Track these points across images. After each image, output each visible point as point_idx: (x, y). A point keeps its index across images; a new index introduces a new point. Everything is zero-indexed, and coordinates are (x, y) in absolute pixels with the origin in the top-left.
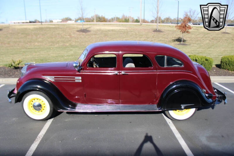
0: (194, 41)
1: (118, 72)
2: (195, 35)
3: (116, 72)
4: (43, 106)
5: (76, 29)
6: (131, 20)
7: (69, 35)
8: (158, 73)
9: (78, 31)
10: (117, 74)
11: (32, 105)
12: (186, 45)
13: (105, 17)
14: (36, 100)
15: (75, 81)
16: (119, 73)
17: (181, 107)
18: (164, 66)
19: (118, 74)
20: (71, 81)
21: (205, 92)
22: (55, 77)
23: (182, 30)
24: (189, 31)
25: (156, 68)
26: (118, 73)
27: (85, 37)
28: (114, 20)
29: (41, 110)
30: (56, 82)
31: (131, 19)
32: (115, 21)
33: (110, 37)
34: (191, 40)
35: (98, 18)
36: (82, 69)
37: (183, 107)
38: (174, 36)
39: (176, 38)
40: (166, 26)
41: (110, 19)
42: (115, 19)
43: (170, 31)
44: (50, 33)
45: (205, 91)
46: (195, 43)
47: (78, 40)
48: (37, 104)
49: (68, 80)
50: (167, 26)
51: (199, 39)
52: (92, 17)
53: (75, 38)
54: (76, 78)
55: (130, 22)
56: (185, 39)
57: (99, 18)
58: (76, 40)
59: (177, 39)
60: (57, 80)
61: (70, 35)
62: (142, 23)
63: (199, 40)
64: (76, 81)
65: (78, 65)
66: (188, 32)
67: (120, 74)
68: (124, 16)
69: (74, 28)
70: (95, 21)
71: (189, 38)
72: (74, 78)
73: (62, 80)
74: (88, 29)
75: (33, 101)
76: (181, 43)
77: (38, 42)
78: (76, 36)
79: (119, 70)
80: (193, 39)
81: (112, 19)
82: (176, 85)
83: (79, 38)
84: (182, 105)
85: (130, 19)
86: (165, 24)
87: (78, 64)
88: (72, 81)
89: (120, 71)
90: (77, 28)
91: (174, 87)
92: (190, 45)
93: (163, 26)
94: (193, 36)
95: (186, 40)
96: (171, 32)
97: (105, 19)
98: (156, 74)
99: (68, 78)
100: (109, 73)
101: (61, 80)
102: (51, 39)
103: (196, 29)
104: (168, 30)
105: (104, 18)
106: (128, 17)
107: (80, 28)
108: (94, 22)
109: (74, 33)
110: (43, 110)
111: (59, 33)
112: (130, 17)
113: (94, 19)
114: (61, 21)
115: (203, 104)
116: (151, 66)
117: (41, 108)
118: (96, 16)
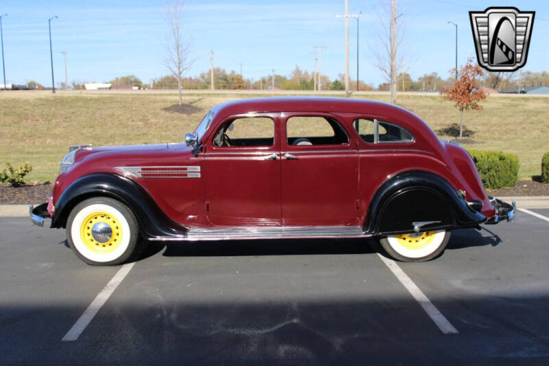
0: (496, 133)
1: (278, 153)
2: (501, 116)
3: (274, 154)
4: (115, 231)
5: (162, 105)
6: (320, 85)
7: (141, 120)
8: (360, 156)
9: (166, 109)
10: (275, 159)
11: (90, 231)
12: (473, 142)
13: (241, 77)
14: (99, 217)
15: (186, 175)
16: (280, 155)
17: (413, 227)
18: (373, 142)
19: (278, 158)
20: (178, 175)
21: (465, 195)
22: (143, 169)
23: (459, 102)
24: (478, 104)
25: (356, 144)
26: (278, 155)
27: (189, 125)
28: (271, 84)
29: (109, 243)
30: (147, 180)
31: (319, 80)
32: (273, 87)
33: (258, 126)
34: (488, 131)
35: (221, 79)
36: (201, 150)
37: (416, 228)
38: (439, 122)
39: (444, 127)
40: (421, 97)
41: (256, 83)
42: (273, 81)
43: (431, 108)
44: (87, 112)
45: (464, 193)
46: (500, 139)
47: (169, 133)
48: (101, 227)
49: (172, 175)
50: (426, 97)
51: (512, 127)
52: (203, 76)
53: (160, 128)
54: (190, 168)
55: (317, 89)
56: (470, 128)
57: (225, 78)
58: (163, 133)
59: (447, 127)
60: (147, 175)
61: (144, 120)
62: (350, 92)
63: (511, 130)
64: (190, 176)
65: (195, 139)
66: (475, 107)
67: (282, 158)
68: (298, 72)
69: (154, 102)
70: (212, 86)
71: (484, 125)
72: (186, 169)
73: (160, 175)
74: (194, 105)
75: (93, 220)
76: (458, 138)
77: (55, 136)
78: (161, 121)
79: (280, 150)
80: (495, 128)
81: (264, 81)
82: (400, 179)
83: (170, 127)
84: (414, 223)
85: (317, 80)
86: (419, 94)
87: (194, 137)
88: (181, 175)
89: (282, 153)
90: (164, 101)
91: (396, 184)
92: (483, 143)
93: (415, 97)
94: (495, 120)
95: (473, 130)
96: (431, 111)
97: (243, 82)
98: (358, 157)
99: (172, 169)
100: (258, 156)
101: (157, 175)
102: (91, 130)
103: (511, 105)
104: (425, 107)
105: (238, 79)
106: (310, 74)
107: (172, 102)
108: (211, 88)
109: (155, 115)
110: (113, 243)
111: (113, 115)
112: (317, 75)
113: (209, 83)
114: (109, 85)
115: (460, 221)
116: (346, 141)
117: (110, 236)
118: (217, 71)
